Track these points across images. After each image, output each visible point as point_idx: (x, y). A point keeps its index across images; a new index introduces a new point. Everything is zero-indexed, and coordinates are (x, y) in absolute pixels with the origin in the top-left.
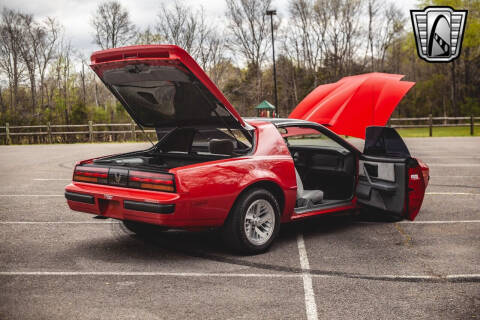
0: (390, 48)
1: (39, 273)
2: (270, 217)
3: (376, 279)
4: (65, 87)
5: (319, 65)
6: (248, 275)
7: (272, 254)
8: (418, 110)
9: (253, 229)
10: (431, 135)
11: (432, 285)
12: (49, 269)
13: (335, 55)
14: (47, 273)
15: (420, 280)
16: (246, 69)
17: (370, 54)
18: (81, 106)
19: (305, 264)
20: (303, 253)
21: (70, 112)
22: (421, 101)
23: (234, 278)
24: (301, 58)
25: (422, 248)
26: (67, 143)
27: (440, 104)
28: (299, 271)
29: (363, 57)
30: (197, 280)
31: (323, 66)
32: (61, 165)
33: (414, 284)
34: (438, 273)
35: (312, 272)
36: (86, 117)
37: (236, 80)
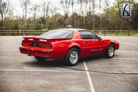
0: (106, 11)
1: (13, 70)
2: (77, 56)
3: (107, 73)
4: (12, 19)
5: (85, 15)
6: (71, 72)
7: (77, 66)
8: (113, 28)
9: (72, 59)
10: (117, 36)
11: (122, 75)
12: (16, 69)
13: (90, 12)
14: (15, 70)
15: (118, 73)
16: (64, 16)
17: (100, 12)
18: (16, 25)
19: (86, 69)
20: (85, 66)
21: (13, 27)
22: (114, 26)
23: (68, 72)
24: (80, 13)
25: (118, 65)
26: (12, 36)
27: (119, 27)
28: (85, 70)
29: (98, 13)
30: (58, 73)
31: (86, 15)
32: (13, 42)
33: (117, 74)
34: (123, 72)
35: (89, 71)
36: (18, 28)
37: (61, 19)
